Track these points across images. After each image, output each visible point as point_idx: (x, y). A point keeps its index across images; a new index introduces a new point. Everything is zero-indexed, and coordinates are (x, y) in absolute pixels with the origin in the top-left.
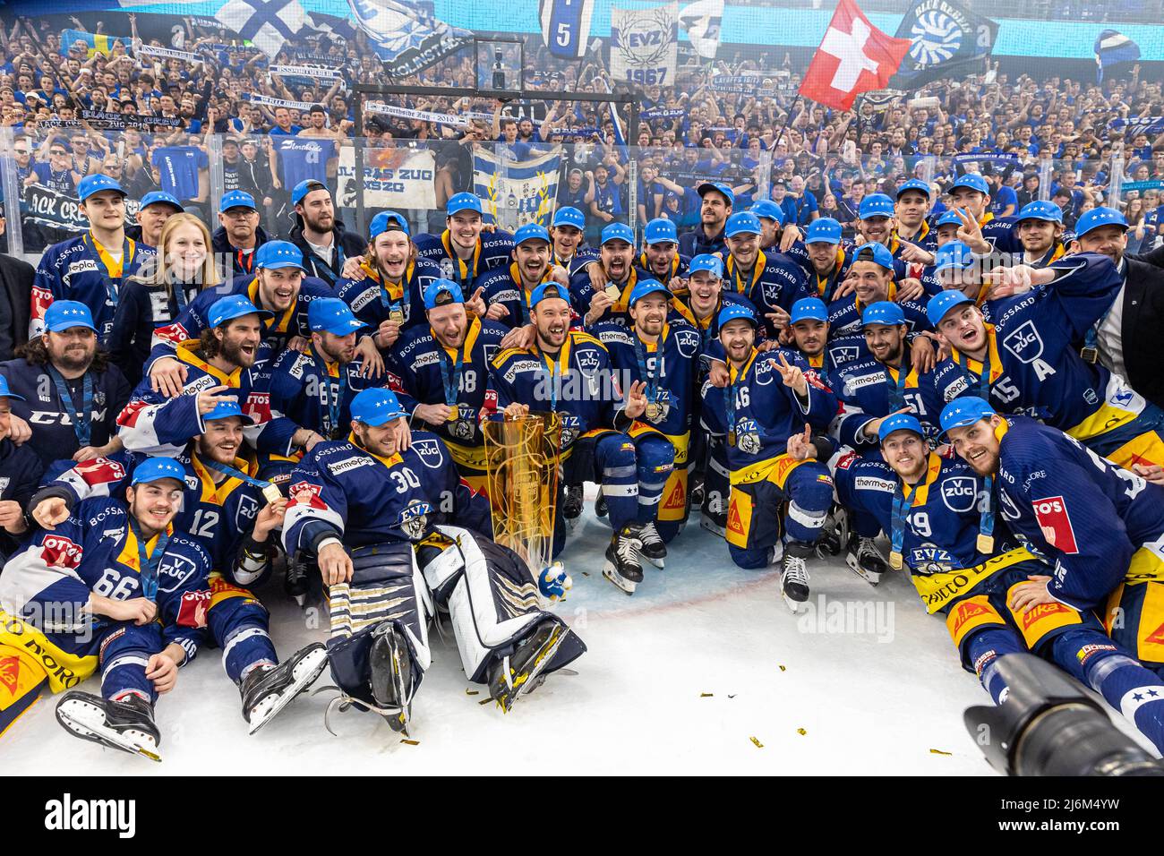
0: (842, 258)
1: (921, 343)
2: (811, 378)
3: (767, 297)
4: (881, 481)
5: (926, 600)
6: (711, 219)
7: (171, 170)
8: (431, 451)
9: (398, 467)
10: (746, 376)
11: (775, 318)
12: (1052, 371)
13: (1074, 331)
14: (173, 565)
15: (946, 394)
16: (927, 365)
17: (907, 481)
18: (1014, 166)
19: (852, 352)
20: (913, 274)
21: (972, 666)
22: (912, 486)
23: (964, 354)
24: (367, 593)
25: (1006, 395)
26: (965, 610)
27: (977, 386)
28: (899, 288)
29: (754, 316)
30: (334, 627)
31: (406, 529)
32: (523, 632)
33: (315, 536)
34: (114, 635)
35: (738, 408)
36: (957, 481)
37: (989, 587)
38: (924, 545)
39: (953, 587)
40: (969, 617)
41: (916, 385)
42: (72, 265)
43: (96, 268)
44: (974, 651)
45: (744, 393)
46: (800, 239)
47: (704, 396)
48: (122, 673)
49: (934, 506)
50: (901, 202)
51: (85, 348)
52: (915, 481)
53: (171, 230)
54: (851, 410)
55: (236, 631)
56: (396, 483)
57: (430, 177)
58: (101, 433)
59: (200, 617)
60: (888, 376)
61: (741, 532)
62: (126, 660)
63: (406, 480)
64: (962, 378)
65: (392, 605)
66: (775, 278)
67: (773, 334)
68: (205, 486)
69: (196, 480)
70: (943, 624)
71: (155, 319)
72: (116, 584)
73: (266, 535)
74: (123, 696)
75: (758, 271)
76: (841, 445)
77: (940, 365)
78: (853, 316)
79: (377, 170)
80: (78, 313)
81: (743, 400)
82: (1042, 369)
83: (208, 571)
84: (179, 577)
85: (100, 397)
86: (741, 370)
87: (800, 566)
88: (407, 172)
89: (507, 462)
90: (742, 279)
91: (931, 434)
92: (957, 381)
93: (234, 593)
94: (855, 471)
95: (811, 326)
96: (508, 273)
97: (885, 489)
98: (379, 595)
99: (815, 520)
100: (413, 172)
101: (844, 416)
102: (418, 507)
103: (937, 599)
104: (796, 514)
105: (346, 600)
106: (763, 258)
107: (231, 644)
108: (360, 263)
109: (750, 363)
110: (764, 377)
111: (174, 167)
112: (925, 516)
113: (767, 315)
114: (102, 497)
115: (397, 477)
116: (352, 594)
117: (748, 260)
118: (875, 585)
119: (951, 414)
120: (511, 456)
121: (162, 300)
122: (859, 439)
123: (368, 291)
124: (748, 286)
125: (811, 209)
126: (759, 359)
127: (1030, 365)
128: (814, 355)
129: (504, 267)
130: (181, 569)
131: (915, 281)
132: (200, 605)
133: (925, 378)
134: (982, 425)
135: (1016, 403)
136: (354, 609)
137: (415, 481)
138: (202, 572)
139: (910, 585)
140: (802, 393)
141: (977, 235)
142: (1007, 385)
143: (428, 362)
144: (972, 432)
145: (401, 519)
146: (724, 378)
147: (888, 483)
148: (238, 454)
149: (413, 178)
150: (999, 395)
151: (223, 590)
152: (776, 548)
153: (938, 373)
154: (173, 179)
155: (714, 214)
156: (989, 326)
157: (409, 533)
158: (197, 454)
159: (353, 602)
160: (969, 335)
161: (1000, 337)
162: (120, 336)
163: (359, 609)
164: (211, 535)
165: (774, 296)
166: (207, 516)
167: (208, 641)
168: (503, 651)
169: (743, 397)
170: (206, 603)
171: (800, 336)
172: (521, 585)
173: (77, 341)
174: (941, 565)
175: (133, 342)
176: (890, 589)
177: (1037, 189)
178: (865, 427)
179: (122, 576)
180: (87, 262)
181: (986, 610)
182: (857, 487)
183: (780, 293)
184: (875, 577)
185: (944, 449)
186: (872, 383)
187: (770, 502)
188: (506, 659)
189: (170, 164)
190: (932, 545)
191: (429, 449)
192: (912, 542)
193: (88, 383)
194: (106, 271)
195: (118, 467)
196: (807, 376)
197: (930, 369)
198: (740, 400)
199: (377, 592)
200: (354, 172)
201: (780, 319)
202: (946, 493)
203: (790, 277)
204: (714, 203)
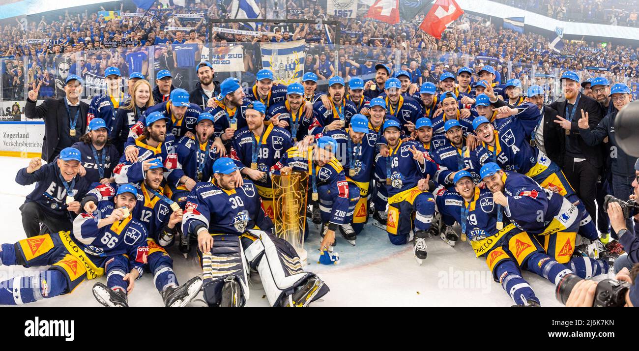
0: (436, 99)
1: (470, 137)
2: (426, 155)
3: (405, 117)
4: (456, 201)
5: (476, 251)
6: (381, 81)
7: (132, 63)
8: (250, 189)
9: (234, 196)
10: (397, 152)
11: (409, 127)
12: (519, 150)
13: (526, 134)
14: (131, 232)
15: (480, 161)
16: (473, 147)
17: (466, 200)
18: (498, 62)
19: (442, 142)
20: (466, 107)
21: (498, 279)
22: (469, 202)
23: (486, 144)
24: (220, 259)
25: (503, 160)
26: (494, 255)
27: (492, 157)
28: (461, 113)
29: (400, 126)
30: (204, 273)
31: (236, 227)
32: (299, 282)
33: (196, 227)
34: (110, 261)
35: (393, 167)
36: (487, 199)
37: (502, 242)
38: (474, 229)
39: (487, 245)
40: (496, 257)
41: (469, 156)
42: (101, 103)
43: (109, 104)
44: (498, 273)
45: (396, 160)
46: (418, 90)
47: (376, 161)
48: (115, 278)
49: (478, 211)
50: (460, 76)
51: (104, 137)
52: (469, 200)
53: (137, 86)
54: (442, 169)
55: (160, 267)
56: (231, 204)
57: (242, 56)
58: (108, 173)
59: (144, 259)
60: (457, 152)
61: (394, 227)
62: (116, 272)
63: (237, 202)
64: (486, 154)
65: (232, 266)
66: (408, 108)
67: (408, 133)
68: (146, 200)
69: (143, 196)
70: (484, 262)
71: (130, 124)
72: (110, 239)
73: (174, 226)
74: (116, 288)
75: (400, 105)
76: (439, 184)
77: (478, 147)
78: (442, 124)
79: (218, 55)
80: (101, 122)
81: (395, 163)
82: (515, 149)
83: (146, 237)
84: (134, 239)
85: (108, 158)
86: (394, 150)
87: (422, 242)
88: (231, 55)
89: (283, 195)
90: (393, 108)
91: (476, 177)
92: (485, 155)
93: (158, 249)
94: (445, 197)
95: (426, 130)
96: (284, 105)
97: (458, 205)
98: (225, 260)
99: (428, 219)
100: (234, 55)
101: (440, 171)
102: (242, 216)
103: (480, 251)
104: (419, 217)
105: (210, 260)
106: (402, 99)
107: (158, 273)
108: (215, 100)
109: (398, 147)
110: (405, 154)
111: (134, 61)
112: (474, 215)
113: (405, 125)
114: (106, 201)
115: (232, 201)
116: (213, 258)
117: (395, 100)
118: (453, 246)
119: (484, 170)
120: (285, 192)
121: (132, 116)
122: (446, 182)
123: (219, 113)
124: (396, 112)
125: (419, 76)
126: (403, 145)
127: (511, 147)
128: (426, 143)
129: (282, 102)
130: (135, 235)
131: (467, 110)
132: (144, 254)
133: (472, 153)
134: (496, 174)
135: (507, 163)
136: (214, 265)
137: (241, 203)
138: (144, 237)
139: (469, 245)
140: (422, 163)
141: (492, 93)
142: (503, 156)
143: (246, 142)
144: (493, 178)
145: (234, 221)
146: (387, 152)
147: (459, 201)
148: (161, 185)
149: (234, 57)
150: (500, 160)
151: (154, 247)
152: (410, 234)
153: (478, 151)
154: (133, 66)
155: (382, 79)
156: (495, 131)
157: (238, 229)
158: (145, 185)
159: (213, 262)
160: (488, 136)
161: (500, 136)
162: (117, 132)
163: (215, 266)
164: (148, 221)
165: (408, 116)
166: (147, 213)
167: (148, 270)
168: (289, 292)
169: (395, 162)
170: (147, 253)
171: (421, 134)
172: (292, 258)
173: (102, 133)
174: (481, 236)
175: (120, 135)
176: (462, 249)
177: (507, 72)
178: (449, 176)
179: (113, 236)
180: (107, 102)
181: (502, 253)
182: (446, 204)
183: (411, 115)
184: (453, 243)
185: (481, 184)
186: (451, 155)
187: (407, 211)
188: (290, 296)
189: (132, 60)
190: (478, 229)
191: (248, 188)
192: (470, 227)
193: (104, 152)
194: (113, 105)
195: (112, 190)
196: (424, 154)
197: (474, 149)
198: (394, 163)
199: (224, 259)
200: (208, 57)
201: (411, 127)
202: (482, 205)
203: (415, 107)
204: (383, 74)
